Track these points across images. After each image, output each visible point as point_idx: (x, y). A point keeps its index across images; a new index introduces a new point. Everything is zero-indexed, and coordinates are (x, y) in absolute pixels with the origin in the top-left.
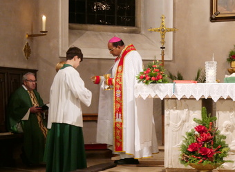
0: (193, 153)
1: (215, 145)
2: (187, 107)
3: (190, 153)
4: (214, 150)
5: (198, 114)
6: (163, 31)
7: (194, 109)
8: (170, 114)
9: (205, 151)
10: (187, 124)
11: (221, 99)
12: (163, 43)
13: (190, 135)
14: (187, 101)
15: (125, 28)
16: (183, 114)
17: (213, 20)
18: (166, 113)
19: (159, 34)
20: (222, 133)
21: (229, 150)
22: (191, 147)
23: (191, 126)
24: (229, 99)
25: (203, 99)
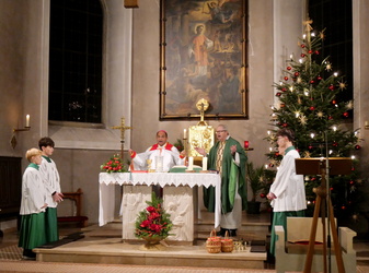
0: (145, 228)
1: (162, 222)
2: (141, 191)
3: (142, 229)
4: (161, 226)
5: (149, 197)
6: (123, 129)
7: (146, 193)
8: (127, 197)
9: (154, 227)
10: (140, 205)
11: (167, 185)
12: (123, 138)
13: (143, 214)
14: (140, 187)
15: (93, 125)
16: (137, 196)
17: (161, 119)
18: (124, 196)
19: (120, 131)
20: (167, 212)
21: (173, 225)
22: (144, 223)
23: (144, 207)
24: (173, 185)
25: (153, 186)
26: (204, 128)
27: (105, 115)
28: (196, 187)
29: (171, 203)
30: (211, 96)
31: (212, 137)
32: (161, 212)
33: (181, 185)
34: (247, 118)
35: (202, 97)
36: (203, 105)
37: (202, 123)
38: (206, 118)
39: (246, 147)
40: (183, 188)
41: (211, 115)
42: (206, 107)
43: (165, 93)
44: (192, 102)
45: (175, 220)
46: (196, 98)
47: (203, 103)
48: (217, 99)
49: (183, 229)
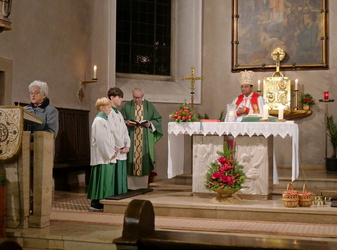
0: (216, 180)
1: (234, 174)
2: (211, 142)
3: (213, 180)
4: (233, 177)
5: (220, 148)
6: (193, 80)
7: (217, 144)
9: (226, 178)
10: (211, 156)
11: (240, 135)
12: (193, 89)
13: (214, 165)
14: (211, 137)
15: (162, 77)
16: (208, 147)
17: (233, 71)
18: (194, 146)
19: (190, 81)
20: (240, 163)
21: (246, 178)
22: (215, 175)
23: (215, 157)
24: (246, 135)
25: (225, 135)
26: (279, 79)
27: (174, 67)
28: (272, 136)
29: (244, 155)
30: (287, 45)
31: (289, 89)
32: (233, 163)
33: (255, 135)
34: (327, 68)
35: (277, 46)
36: (278, 54)
37: (278, 74)
38: (282, 69)
39: (326, 98)
40: (257, 139)
41: (287, 65)
42: (282, 57)
43: (237, 43)
44: (267, 52)
45: (249, 173)
46: (272, 47)
47: (279, 52)
48: (294, 47)
49: (257, 182)
